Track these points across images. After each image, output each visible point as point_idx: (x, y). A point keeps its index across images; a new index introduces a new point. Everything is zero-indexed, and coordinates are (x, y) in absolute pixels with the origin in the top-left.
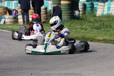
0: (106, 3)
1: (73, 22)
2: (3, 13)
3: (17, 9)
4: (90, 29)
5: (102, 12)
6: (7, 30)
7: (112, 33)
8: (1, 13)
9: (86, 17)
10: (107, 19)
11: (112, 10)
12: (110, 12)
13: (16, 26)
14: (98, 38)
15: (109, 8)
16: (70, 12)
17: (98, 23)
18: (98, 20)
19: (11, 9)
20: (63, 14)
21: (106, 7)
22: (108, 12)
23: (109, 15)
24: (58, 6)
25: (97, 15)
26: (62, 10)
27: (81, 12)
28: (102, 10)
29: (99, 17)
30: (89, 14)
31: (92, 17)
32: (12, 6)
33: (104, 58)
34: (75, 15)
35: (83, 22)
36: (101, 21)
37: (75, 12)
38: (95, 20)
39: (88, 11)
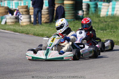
0: (111, 3)
1: (77, 23)
2: (4, 13)
5: (106, 12)
6: (9, 30)
8: (1, 13)
10: (111, 19)
11: (117, 11)
12: (115, 12)
13: (18, 26)
15: (113, 9)
16: (73, 12)
17: (103, 24)
18: (102, 21)
19: (12, 9)
21: (110, 7)
22: (113, 12)
23: (114, 16)
24: (61, 6)
25: (101, 16)
27: (85, 13)
28: (106, 10)
29: (103, 17)
30: (93, 14)
32: (12, 5)
34: (79, 15)
36: (106, 22)
37: (78, 12)
38: (99, 20)
39: (91, 11)
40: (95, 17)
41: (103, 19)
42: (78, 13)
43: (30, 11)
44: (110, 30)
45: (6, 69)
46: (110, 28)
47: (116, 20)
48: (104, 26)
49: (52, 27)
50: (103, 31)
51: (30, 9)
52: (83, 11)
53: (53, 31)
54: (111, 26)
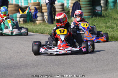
1: (95, 20)
2: (14, 11)
3: (31, 6)
4: (117, 27)
8: (10, 11)
9: (109, 13)
16: (90, 8)
19: (23, 7)
24: (77, 2)
26: (82, 6)
30: (112, 10)
31: (116, 14)
32: (21, 2)
34: (97, 11)
35: (107, 20)
37: (96, 8)
39: (110, 7)
43: (43, 8)
45: (26, 72)
51: (42, 5)
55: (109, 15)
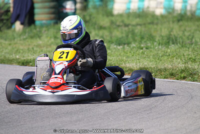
5: (126, 3)
7: (160, 52)
9: (90, 16)
10: (138, 20)
12: (146, 4)
14: (128, 65)
16: (52, 4)
17: (120, 29)
18: (118, 23)
20: (36, 11)
23: (143, 11)
27: (78, 6)
29: (121, 15)
30: (97, 9)
31: (105, 17)
33: (152, 112)
34: (65, 11)
36: (126, 25)
37: (64, 4)
38: (112, 23)
39: (94, 2)
40: (101, 16)
41: (120, 19)
42: (65, 8)
44: (137, 44)
46: (136, 38)
47: (149, 20)
48: (124, 35)
49: (6, 40)
50: (121, 47)
52: (75, 3)
53: (10, 48)
54: (139, 33)
55: (90, 19)
